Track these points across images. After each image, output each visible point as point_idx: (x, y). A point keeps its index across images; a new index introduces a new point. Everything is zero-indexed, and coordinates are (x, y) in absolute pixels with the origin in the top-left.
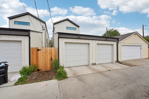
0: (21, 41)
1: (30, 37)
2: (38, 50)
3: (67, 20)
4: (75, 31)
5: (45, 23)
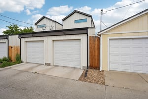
1: (8, 40)
2: (12, 47)
3: (75, 12)
4: (86, 23)
5: (55, 22)
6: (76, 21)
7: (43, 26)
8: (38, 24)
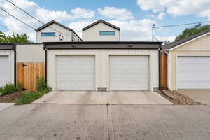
0: (8, 56)
1: (15, 52)
2: (24, 66)
3: (101, 21)
4: (113, 36)
5: (72, 30)
6: (102, 33)
7: (53, 34)
8: (44, 31)
